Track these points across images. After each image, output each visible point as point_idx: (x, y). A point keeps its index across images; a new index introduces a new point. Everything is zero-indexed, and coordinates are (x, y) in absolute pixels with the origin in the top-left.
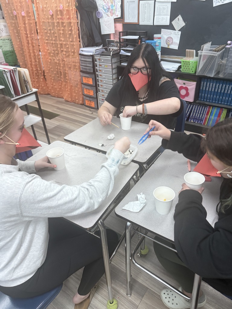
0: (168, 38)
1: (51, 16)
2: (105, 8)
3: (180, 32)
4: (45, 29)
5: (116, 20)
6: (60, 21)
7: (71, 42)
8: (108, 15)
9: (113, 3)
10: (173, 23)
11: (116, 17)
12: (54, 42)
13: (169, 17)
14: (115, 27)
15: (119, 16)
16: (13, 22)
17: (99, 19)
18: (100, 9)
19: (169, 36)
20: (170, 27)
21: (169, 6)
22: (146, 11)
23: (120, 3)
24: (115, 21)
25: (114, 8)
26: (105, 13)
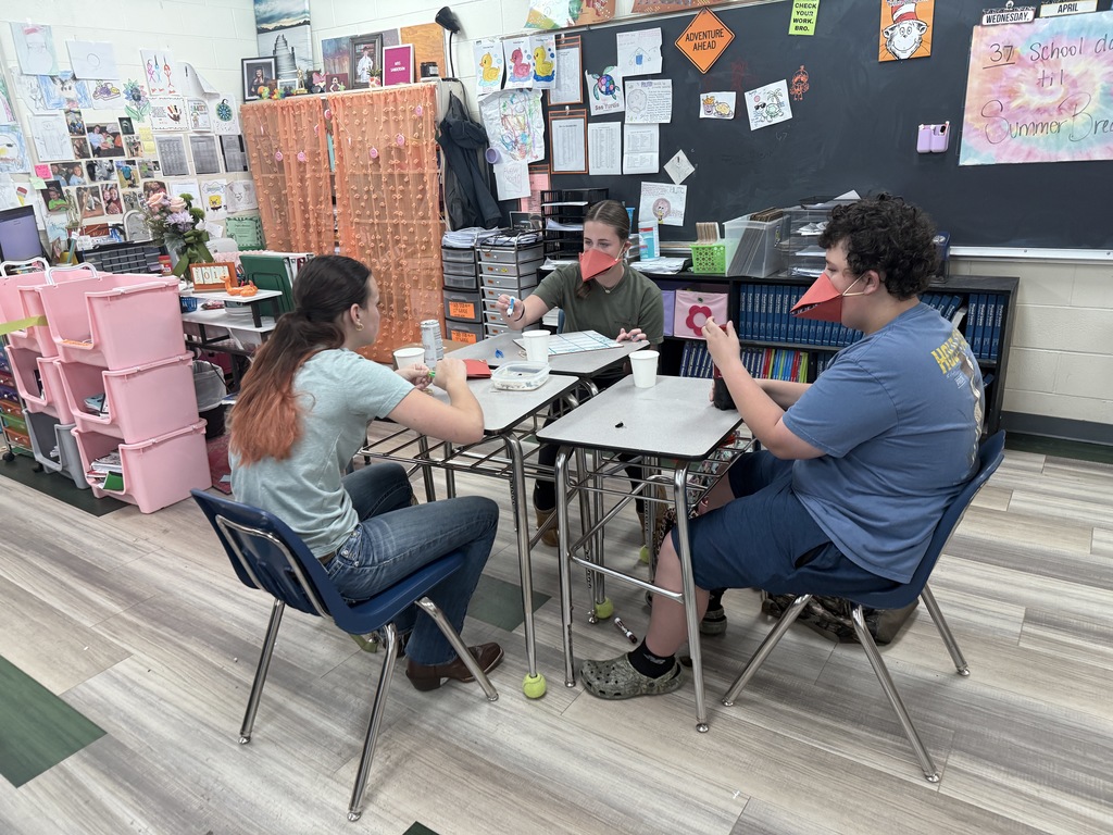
0: (658, 201)
1: (374, 159)
2: (508, 141)
3: (685, 187)
4: (356, 192)
5: (533, 167)
6: (396, 172)
7: (423, 218)
8: (514, 157)
9: (527, 130)
10: (667, 167)
11: (534, 160)
12: (376, 221)
13: (656, 156)
14: (532, 183)
15: (542, 157)
16: (271, 176)
17: (491, 166)
18: (495, 143)
19: (661, 197)
20: (662, 177)
21: (656, 131)
22: (603, 144)
23: (543, 130)
24: (530, 169)
25: (529, 140)
26: (506, 153)
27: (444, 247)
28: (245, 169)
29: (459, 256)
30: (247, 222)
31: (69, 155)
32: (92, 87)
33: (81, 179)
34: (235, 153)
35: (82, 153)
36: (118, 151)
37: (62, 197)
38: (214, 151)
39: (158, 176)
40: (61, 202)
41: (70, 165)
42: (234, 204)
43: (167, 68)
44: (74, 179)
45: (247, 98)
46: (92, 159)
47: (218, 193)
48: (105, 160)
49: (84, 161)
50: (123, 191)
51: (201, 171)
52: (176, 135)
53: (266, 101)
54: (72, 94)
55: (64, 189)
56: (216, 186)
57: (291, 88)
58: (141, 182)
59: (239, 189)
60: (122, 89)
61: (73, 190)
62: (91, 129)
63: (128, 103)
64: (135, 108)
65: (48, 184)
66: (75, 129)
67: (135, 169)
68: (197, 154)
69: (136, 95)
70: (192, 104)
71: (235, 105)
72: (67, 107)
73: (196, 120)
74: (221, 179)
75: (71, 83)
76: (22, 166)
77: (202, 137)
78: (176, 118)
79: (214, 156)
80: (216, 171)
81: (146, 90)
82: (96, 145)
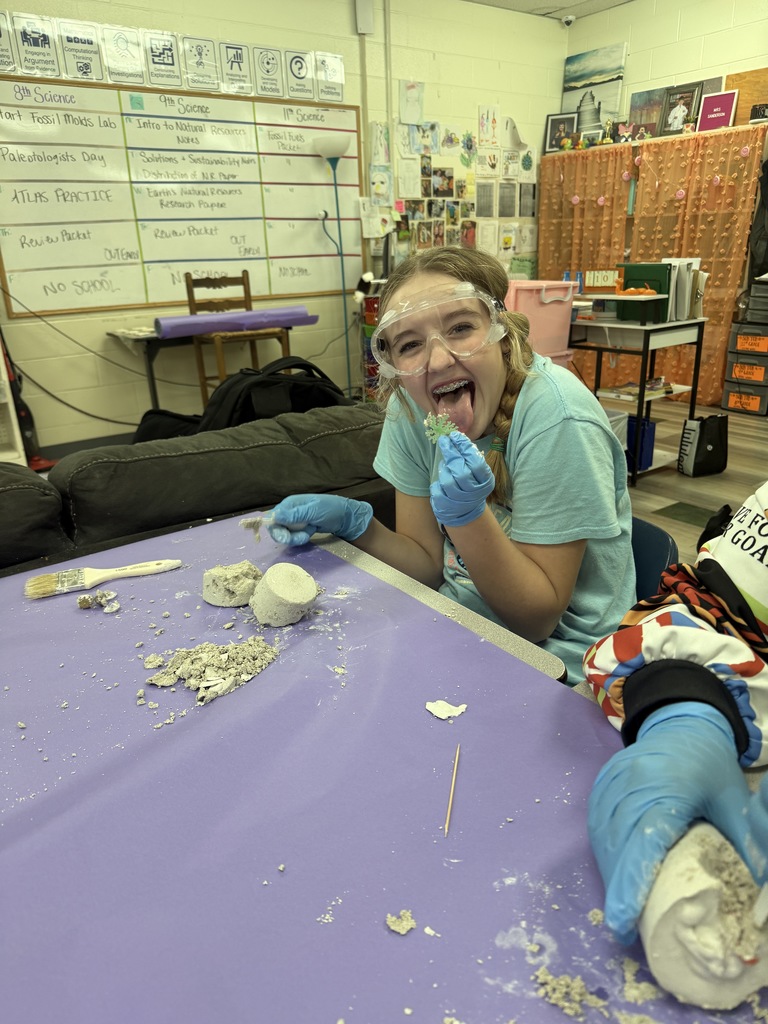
6: (700, 212)
28: (533, 215)
30: (526, 262)
31: (417, 194)
32: (442, 136)
33: (422, 216)
34: (529, 200)
35: (426, 193)
36: (449, 193)
37: (408, 229)
38: (514, 197)
42: (520, 245)
43: (494, 121)
44: (418, 214)
46: (433, 198)
47: (510, 235)
49: (426, 199)
51: (502, 214)
52: (490, 181)
53: (567, 152)
54: (428, 142)
56: (511, 228)
58: (461, 220)
60: (461, 139)
62: (435, 173)
63: (463, 151)
64: (466, 156)
66: (426, 172)
67: (459, 209)
68: (502, 198)
69: (469, 145)
70: (506, 154)
71: (536, 158)
72: (423, 152)
73: (507, 168)
74: (514, 223)
75: (428, 133)
76: (387, 200)
77: (508, 185)
78: (493, 166)
79: (513, 202)
80: (511, 215)
81: (477, 140)
82: (437, 186)
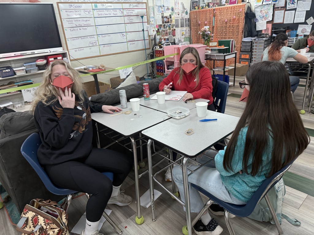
0: (303, 29)
1: (226, 22)
2: (261, 16)
3: (311, 26)
4: (219, 30)
5: (268, 22)
6: (231, 25)
7: (237, 35)
8: (262, 20)
9: (267, 14)
10: (307, 21)
11: (268, 21)
12: (224, 36)
13: (304, 18)
14: (267, 26)
15: (271, 19)
16: (196, 27)
17: (255, 23)
18: (257, 17)
19: (304, 28)
20: (305, 23)
21: (305, 13)
22: (289, 16)
23: (272, 13)
24: (267, 23)
25: (267, 16)
26: (260, 19)
27: (243, 42)
28: (189, 26)
29: (247, 43)
30: (188, 39)
31: (161, 23)
32: (166, 8)
33: (162, 28)
34: (187, 22)
35: (163, 23)
36: (168, 22)
37: (159, 32)
38: (184, 22)
39: (174, 28)
40: (159, 33)
41: (161, 25)
42: (186, 34)
43: (178, 3)
44: (161, 28)
45: (192, 9)
46: (165, 24)
47: (184, 32)
48: (166, 24)
49: (163, 24)
50: (168, 31)
51: (181, 27)
52: (178, 18)
53: (197, 10)
54: (163, 10)
55: (160, 30)
56: (184, 30)
57: (203, 7)
58: (171, 29)
59: (187, 31)
60: (171, 8)
61: (161, 30)
62: (165, 17)
63: (171, 11)
64: (172, 12)
65: (158, 29)
66: (163, 17)
67: (171, 26)
68: (181, 22)
69: (173, 10)
70: (181, 11)
71: (189, 12)
72: (162, 13)
73: (182, 15)
74: (184, 29)
75: (163, 7)
76: (154, 25)
77: (182, 19)
78: (179, 15)
79: (184, 23)
80: (184, 27)
81: (174, 8)
82: (165, 21)
